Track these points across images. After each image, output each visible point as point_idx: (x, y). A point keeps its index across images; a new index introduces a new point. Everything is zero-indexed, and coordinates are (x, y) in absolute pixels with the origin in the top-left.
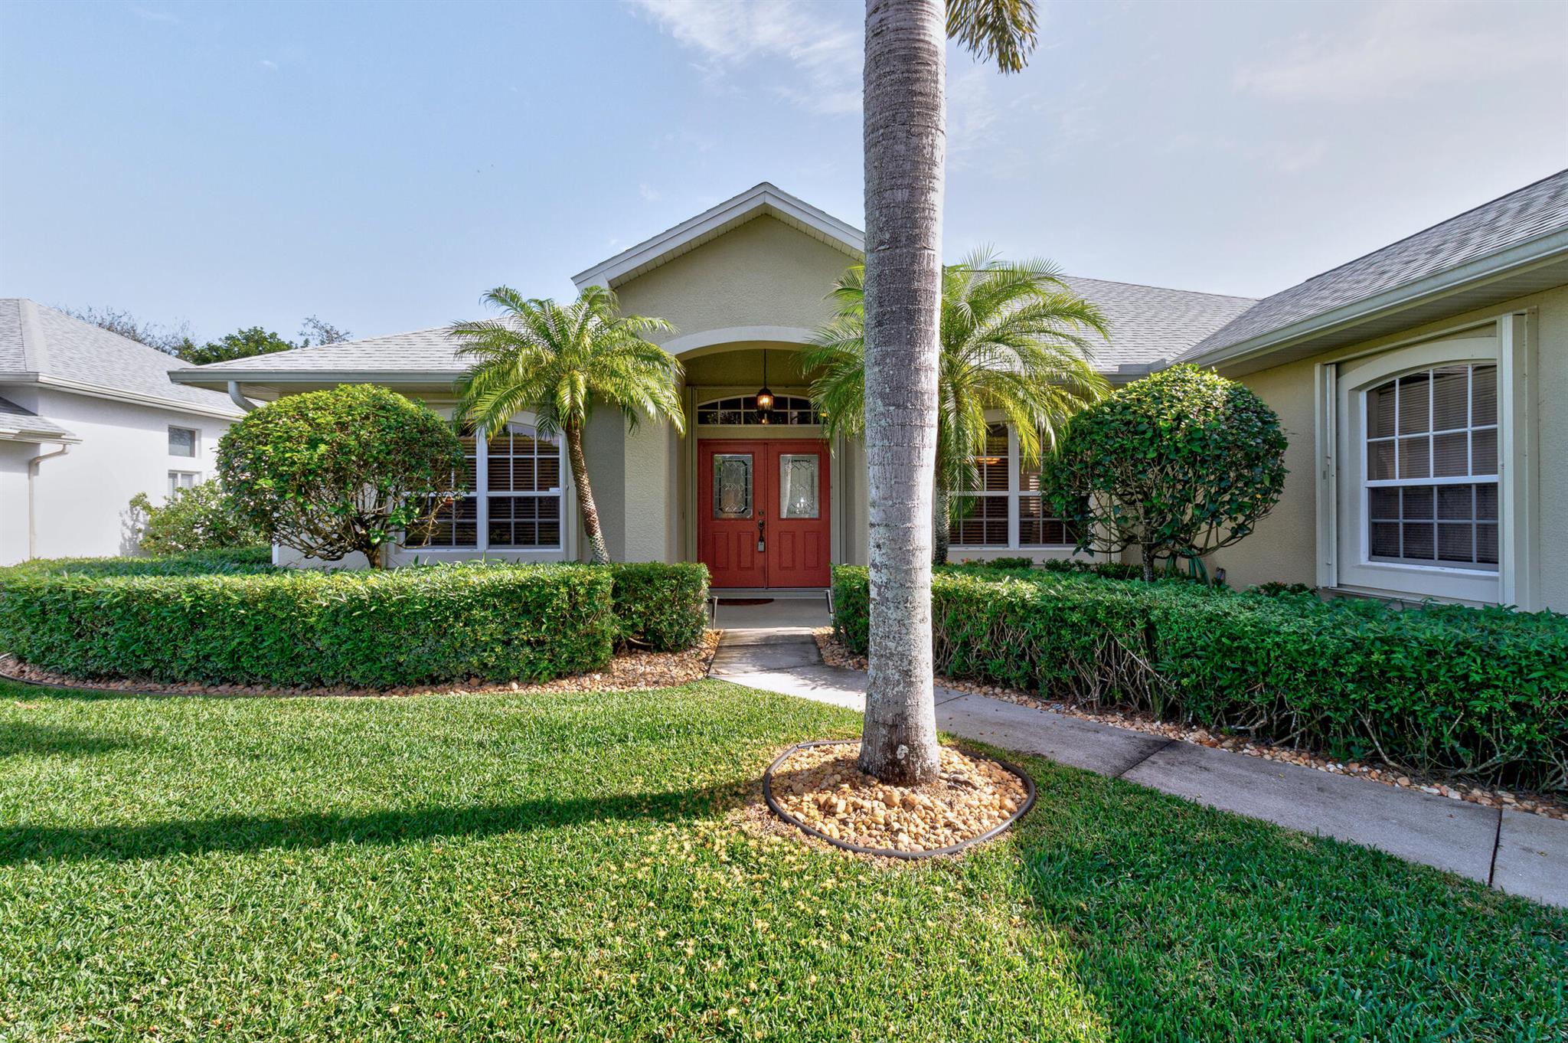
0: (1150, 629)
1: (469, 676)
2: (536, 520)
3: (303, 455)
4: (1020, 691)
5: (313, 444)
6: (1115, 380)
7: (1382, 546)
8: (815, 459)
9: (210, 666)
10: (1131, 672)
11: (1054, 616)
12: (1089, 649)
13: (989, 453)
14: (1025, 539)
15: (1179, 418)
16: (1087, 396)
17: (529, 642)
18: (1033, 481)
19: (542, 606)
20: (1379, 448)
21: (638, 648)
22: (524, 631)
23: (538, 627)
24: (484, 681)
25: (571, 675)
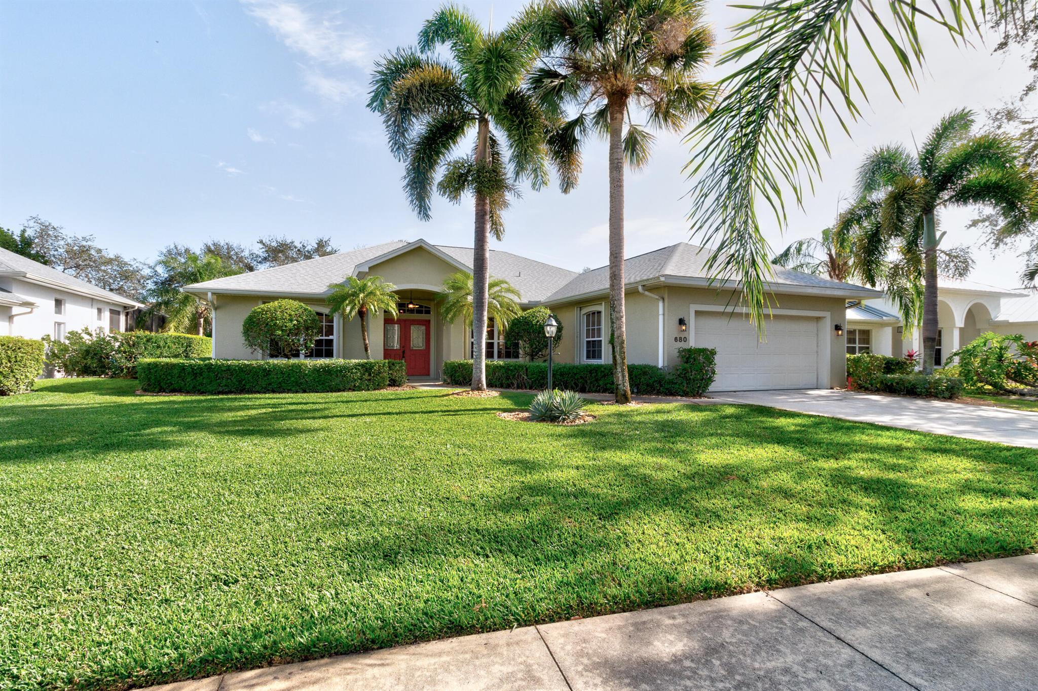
0: (527, 370)
2: (324, 348)
6: (524, 308)
7: (588, 357)
8: (423, 328)
10: (523, 380)
11: (507, 368)
12: (514, 375)
14: (499, 357)
15: (538, 321)
16: (516, 314)
17: (367, 380)
18: (501, 337)
20: (588, 330)
21: (389, 385)
22: (366, 376)
23: (370, 375)
24: (354, 390)
25: (378, 389)
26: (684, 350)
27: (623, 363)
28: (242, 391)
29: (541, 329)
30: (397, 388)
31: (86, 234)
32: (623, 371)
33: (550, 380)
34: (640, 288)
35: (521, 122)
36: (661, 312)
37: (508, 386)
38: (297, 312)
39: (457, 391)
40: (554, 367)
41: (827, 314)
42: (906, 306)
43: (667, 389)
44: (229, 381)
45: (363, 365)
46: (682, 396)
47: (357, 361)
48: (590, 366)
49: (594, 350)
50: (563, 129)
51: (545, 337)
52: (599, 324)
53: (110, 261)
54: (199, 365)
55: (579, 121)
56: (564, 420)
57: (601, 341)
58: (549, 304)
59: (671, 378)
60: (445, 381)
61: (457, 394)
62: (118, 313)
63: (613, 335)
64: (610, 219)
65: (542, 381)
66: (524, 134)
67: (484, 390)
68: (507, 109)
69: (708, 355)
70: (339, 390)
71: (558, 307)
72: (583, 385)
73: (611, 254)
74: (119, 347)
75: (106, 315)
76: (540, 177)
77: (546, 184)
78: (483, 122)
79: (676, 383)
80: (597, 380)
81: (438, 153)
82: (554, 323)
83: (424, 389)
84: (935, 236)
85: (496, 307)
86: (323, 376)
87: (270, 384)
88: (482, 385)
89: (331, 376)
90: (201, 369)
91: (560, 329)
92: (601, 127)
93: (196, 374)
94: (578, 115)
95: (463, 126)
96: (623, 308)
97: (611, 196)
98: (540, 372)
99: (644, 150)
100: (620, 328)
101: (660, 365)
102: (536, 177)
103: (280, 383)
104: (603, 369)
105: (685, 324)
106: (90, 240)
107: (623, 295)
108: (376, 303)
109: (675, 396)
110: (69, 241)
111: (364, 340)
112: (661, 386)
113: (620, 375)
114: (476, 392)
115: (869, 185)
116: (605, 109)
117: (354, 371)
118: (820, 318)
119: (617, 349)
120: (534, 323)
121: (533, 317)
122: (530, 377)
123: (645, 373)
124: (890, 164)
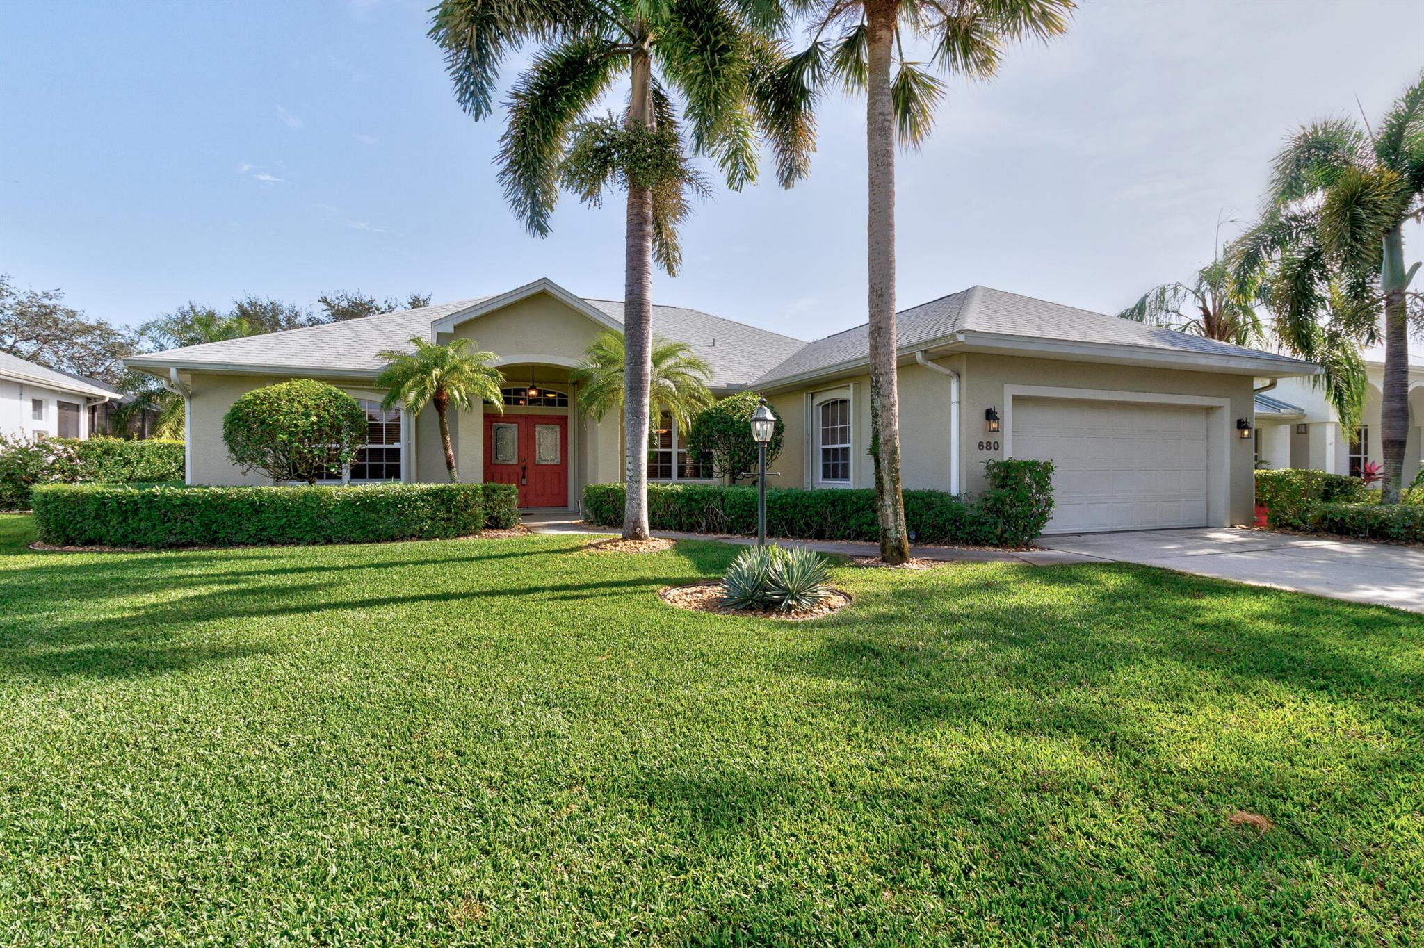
0: (723, 500)
1: (413, 536)
2: (384, 463)
3: (303, 423)
4: (676, 530)
5: (307, 415)
6: (719, 394)
7: (825, 476)
8: (558, 429)
9: (265, 534)
10: (716, 517)
11: (689, 497)
12: (702, 509)
13: (662, 427)
14: (681, 474)
15: (742, 417)
16: (705, 404)
17: (443, 519)
18: (685, 444)
19: (450, 501)
20: (825, 432)
21: (487, 527)
22: (442, 513)
23: (449, 511)
24: (420, 538)
25: (464, 535)
26: (997, 465)
27: (896, 489)
28: (213, 542)
29: (746, 431)
30: (501, 532)
31: (50, 288)
32: (895, 503)
33: (762, 519)
34: (919, 356)
35: (706, 41)
36: (954, 397)
37: (692, 528)
38: (318, 402)
39: (598, 540)
40: (770, 494)
41: (1225, 402)
42: (1337, 388)
43: (969, 534)
44: (187, 524)
45: (435, 494)
46: (996, 546)
47: (424, 486)
48: (832, 493)
49: (835, 464)
50: (782, 72)
51: (753, 442)
52: (844, 420)
53: (87, 330)
54: (132, 496)
55: (810, 57)
56: (790, 607)
57: (847, 449)
58: (761, 388)
59: (975, 513)
60: (587, 518)
61: (596, 546)
62: (77, 408)
63: (876, 437)
64: (870, 226)
65: (748, 520)
66: (713, 65)
67: (646, 537)
68: (681, 19)
69: (1041, 472)
70: (393, 539)
71: (775, 393)
72: (821, 526)
73: (873, 290)
74: (54, 462)
75: (52, 412)
76: (741, 167)
77: (752, 178)
78: (641, 57)
79: (983, 524)
80: (844, 518)
81: (561, 115)
82: (769, 416)
83: (549, 534)
84: (1403, 270)
85: (671, 392)
86: (362, 514)
87: (264, 529)
88: (642, 529)
89: (377, 513)
90: (135, 503)
91: (779, 429)
92: (850, 70)
93: (126, 512)
94: (810, 45)
95: (605, 65)
96: (895, 388)
97: (872, 183)
98: (746, 504)
99: (923, 112)
100: (890, 424)
101: (954, 492)
102: (735, 165)
103: (282, 528)
104: (854, 499)
105: (996, 419)
106: (55, 296)
107: (895, 366)
108: (462, 387)
109: (983, 545)
110: (24, 298)
111: (446, 449)
112: (958, 528)
113: (890, 511)
114: (630, 543)
115: (1291, 188)
116: (856, 35)
117: (419, 503)
118: (1212, 408)
119: (885, 464)
120: (735, 418)
121: (734, 409)
122: (728, 511)
123: (930, 506)
124: (1328, 150)
